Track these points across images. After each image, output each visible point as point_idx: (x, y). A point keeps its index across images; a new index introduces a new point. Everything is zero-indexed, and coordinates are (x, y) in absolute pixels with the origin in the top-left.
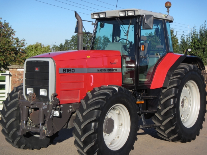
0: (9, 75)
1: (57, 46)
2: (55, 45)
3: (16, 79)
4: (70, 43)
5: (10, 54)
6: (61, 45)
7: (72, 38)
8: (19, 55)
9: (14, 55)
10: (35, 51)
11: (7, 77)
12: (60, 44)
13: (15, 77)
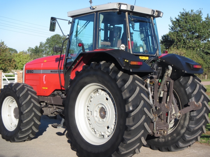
0: (17, 74)
1: (33, 49)
2: (30, 48)
3: (19, 76)
4: (45, 45)
5: (7, 62)
6: (37, 47)
7: (47, 40)
8: (12, 62)
9: (9, 63)
10: (19, 58)
11: (16, 75)
12: (35, 47)
13: (19, 75)
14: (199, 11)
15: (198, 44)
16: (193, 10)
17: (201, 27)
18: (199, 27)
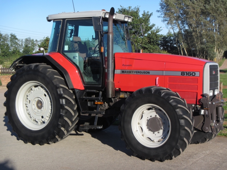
14: (137, 8)
15: (136, 40)
16: (131, 7)
17: (139, 23)
18: (137, 23)
